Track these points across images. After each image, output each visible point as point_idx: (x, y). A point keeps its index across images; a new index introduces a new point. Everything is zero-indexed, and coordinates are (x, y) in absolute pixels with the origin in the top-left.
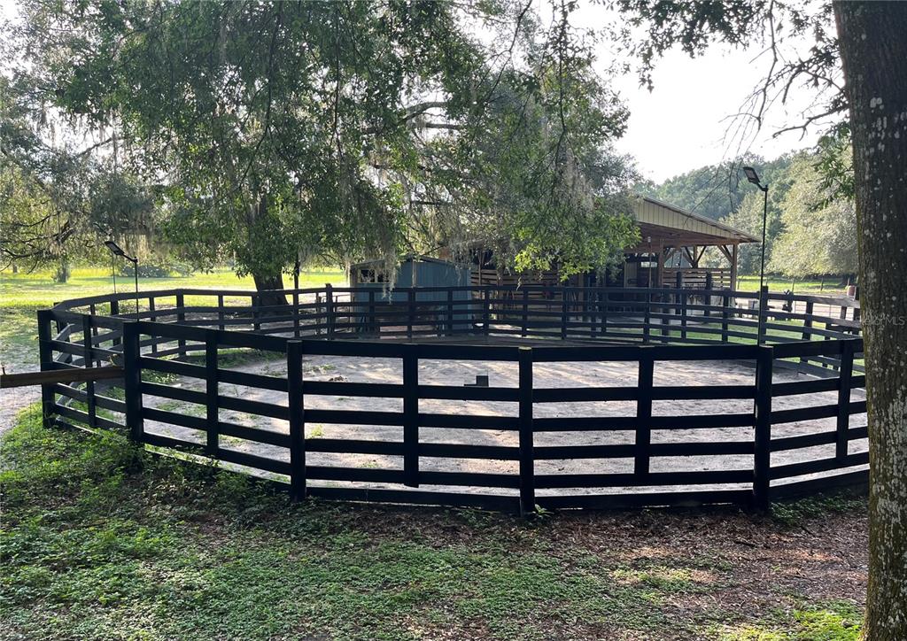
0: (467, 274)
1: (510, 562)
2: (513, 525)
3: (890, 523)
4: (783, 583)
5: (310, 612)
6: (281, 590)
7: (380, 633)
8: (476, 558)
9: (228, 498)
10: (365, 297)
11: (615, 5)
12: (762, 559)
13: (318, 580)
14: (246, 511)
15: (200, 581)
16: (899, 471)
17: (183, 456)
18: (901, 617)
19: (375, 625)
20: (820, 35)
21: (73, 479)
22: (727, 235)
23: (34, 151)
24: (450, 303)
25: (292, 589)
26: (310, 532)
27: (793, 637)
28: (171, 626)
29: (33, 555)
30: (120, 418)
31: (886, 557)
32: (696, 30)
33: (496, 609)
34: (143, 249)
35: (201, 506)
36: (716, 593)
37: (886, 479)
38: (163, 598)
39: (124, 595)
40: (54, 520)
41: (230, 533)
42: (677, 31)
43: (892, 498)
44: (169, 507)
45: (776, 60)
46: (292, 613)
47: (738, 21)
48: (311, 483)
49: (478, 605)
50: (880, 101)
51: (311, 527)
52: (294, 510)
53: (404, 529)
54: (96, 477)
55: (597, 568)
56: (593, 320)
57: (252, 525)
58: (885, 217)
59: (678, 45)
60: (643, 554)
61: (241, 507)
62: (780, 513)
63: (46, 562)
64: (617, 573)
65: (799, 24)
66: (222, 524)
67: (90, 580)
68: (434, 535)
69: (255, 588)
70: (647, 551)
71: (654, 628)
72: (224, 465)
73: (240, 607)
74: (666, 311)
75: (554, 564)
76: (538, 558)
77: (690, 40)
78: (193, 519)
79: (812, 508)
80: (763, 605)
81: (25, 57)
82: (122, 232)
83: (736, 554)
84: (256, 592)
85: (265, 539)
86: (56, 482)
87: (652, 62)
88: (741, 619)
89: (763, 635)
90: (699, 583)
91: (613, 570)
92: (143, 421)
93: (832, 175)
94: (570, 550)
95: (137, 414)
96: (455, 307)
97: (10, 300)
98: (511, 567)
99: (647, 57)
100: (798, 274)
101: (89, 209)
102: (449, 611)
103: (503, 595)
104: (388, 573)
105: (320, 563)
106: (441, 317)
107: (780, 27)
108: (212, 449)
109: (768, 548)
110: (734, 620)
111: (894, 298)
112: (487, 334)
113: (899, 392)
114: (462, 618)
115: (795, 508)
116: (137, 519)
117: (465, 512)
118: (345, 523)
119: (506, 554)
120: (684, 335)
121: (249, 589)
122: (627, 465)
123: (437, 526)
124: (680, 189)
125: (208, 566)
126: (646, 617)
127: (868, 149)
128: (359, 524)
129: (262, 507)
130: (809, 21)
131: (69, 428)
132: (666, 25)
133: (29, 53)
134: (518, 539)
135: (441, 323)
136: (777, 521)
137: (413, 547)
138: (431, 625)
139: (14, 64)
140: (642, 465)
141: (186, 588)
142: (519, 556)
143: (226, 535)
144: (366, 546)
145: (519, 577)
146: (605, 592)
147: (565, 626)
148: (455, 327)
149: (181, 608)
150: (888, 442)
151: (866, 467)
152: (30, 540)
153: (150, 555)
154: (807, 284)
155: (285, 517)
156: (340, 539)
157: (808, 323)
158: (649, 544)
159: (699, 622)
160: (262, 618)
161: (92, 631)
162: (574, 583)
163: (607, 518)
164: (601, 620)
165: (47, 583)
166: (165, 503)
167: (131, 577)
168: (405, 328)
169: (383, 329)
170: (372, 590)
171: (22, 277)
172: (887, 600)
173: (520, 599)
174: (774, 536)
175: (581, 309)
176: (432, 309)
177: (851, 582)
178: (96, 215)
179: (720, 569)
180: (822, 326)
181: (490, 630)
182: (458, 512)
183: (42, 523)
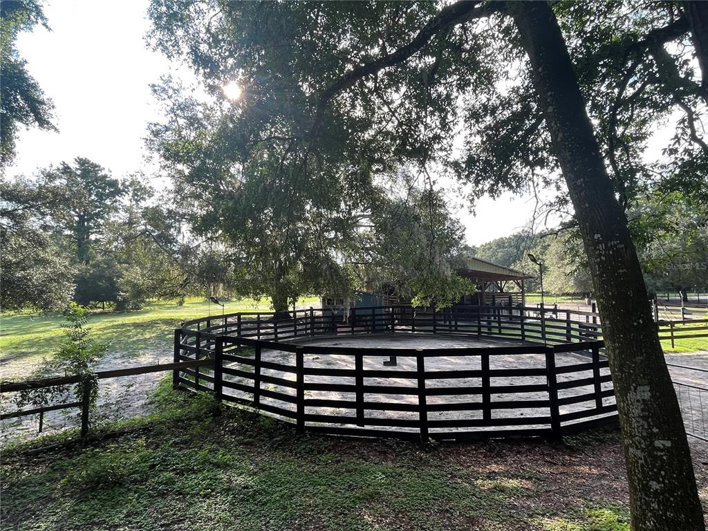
0: (382, 300)
1: (418, 474)
2: (417, 450)
3: (638, 463)
4: (576, 490)
5: (310, 505)
6: (294, 490)
7: (350, 520)
8: (398, 471)
9: (264, 432)
10: (329, 313)
11: (454, 177)
12: (561, 473)
13: (314, 484)
14: (274, 440)
15: (251, 483)
16: (639, 432)
17: (241, 407)
18: (654, 522)
19: (346, 514)
20: (558, 188)
21: (187, 419)
22: (518, 275)
23: (174, 246)
24: (374, 315)
25: (300, 489)
26: (307, 453)
27: (587, 528)
28: (238, 511)
29: (167, 465)
30: (211, 386)
31: (638, 484)
32: (495, 188)
33: (413, 505)
34: (221, 291)
35: (250, 436)
36: (538, 496)
37: (632, 437)
38: (233, 494)
39: (213, 491)
40: (178, 443)
41: (265, 453)
42: (486, 188)
43: (637, 448)
44: (234, 436)
45: (538, 202)
46: (300, 505)
47: (516, 182)
48: (307, 423)
49: (402, 502)
50: (599, 236)
51: (308, 450)
52: (298, 440)
53: (358, 452)
54: (198, 418)
55: (467, 478)
56: (450, 323)
57: (277, 448)
58: (610, 293)
59: (486, 194)
60: (493, 469)
61: (271, 437)
62: (568, 442)
63: (174, 470)
64: (479, 482)
65: (547, 183)
66: (261, 447)
67: (196, 481)
68: (374, 455)
69: (281, 488)
70: (494, 467)
71: (504, 520)
72: (262, 412)
73: (273, 500)
74: (489, 318)
75: (443, 476)
76: (433, 471)
77: (493, 191)
78: (246, 444)
79: (586, 439)
80: (567, 504)
81: (173, 203)
82: (212, 282)
83: (546, 470)
84: (281, 491)
85: (284, 457)
86: (178, 421)
87: (475, 204)
88: (555, 514)
89: (570, 526)
90: (527, 489)
91: (476, 480)
92: (222, 388)
93: (574, 256)
94: (450, 466)
95: (219, 383)
96: (376, 318)
97: (156, 316)
98: (419, 477)
99: (472, 201)
100: (558, 293)
101: (197, 271)
102: (386, 506)
103: (416, 496)
104: (351, 481)
105: (314, 473)
106: (369, 323)
107: (538, 185)
108: (256, 404)
109: (564, 465)
110: (551, 515)
111: (622, 336)
112: (393, 331)
113: (632, 387)
114: (394, 511)
115: (577, 439)
116: (218, 443)
117: (390, 441)
118: (326, 448)
119: (415, 469)
120: (500, 331)
121: (277, 489)
122: (479, 415)
123: (375, 450)
124: (489, 249)
125: (255, 474)
126: (499, 512)
127: (596, 259)
128: (333, 449)
129: (282, 437)
130: (552, 181)
131: (185, 390)
132: (480, 186)
133: (175, 201)
134: (421, 459)
135: (369, 326)
136: (568, 447)
137: (363, 463)
138: (377, 515)
139: (168, 206)
140: (487, 414)
141: (244, 488)
142: (422, 470)
143: (263, 454)
144: (338, 462)
145: (424, 484)
146: (474, 495)
147: (453, 517)
148: (377, 328)
149: (242, 500)
150: (630, 415)
151: (616, 413)
152: (166, 456)
153: (225, 466)
154: (563, 297)
155: (294, 444)
156: (324, 458)
157: (568, 325)
158: (496, 463)
159: (531, 516)
160: (285, 508)
161: (197, 513)
162: (455, 488)
163: (469, 446)
164: (472, 513)
165: (174, 483)
166: (232, 434)
167: (216, 479)
168: (350, 329)
169: (338, 330)
170: (343, 491)
171: (162, 303)
172: (643, 511)
173: (425, 499)
174: (567, 457)
175: (443, 318)
176: (364, 318)
177: (616, 488)
178: (200, 275)
179: (538, 479)
180: (577, 326)
181: (410, 519)
182: (386, 441)
183: (171, 446)
